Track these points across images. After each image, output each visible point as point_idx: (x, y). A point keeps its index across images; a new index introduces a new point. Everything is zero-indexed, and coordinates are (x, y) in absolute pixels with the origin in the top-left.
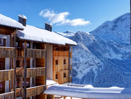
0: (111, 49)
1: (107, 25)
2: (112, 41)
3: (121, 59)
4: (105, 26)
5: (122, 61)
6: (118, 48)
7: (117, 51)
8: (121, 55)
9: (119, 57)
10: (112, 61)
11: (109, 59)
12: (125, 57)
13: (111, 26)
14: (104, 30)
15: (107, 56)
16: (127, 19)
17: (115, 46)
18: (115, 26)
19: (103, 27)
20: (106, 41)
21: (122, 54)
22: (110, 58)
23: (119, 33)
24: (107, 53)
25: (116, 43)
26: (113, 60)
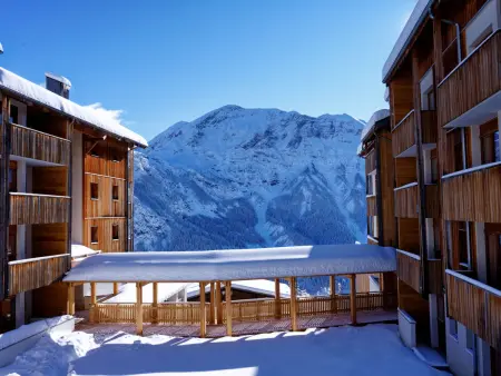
0: (190, 191)
1: (180, 133)
2: (192, 171)
3: (213, 215)
4: (175, 133)
5: (216, 221)
6: (207, 190)
7: (203, 197)
8: (215, 207)
9: (209, 210)
10: (194, 220)
11: (184, 217)
12: (224, 211)
13: (189, 135)
14: (172, 145)
15: (179, 208)
16: (227, 120)
17: (201, 184)
18: (201, 134)
19: (171, 136)
20: (176, 172)
21: (217, 204)
22: (189, 214)
23: (210, 153)
24: (181, 202)
25: (201, 177)
26: (195, 218)
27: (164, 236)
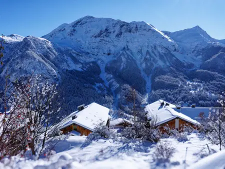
0: (69, 58)
1: (64, 29)
2: (70, 48)
3: (80, 70)
4: (62, 29)
5: (81, 72)
6: (78, 57)
7: (76, 61)
8: (81, 66)
9: (78, 67)
10: (71, 72)
11: (67, 70)
12: (85, 67)
13: (68, 30)
14: (60, 35)
15: (64, 66)
16: (87, 23)
17: (74, 55)
18: (74, 30)
19: (60, 31)
20: (63, 49)
21: (82, 64)
22: (69, 69)
23: (78, 39)
24: (65, 63)
25: (75, 52)
26: (72, 71)
27: (57, 80)
